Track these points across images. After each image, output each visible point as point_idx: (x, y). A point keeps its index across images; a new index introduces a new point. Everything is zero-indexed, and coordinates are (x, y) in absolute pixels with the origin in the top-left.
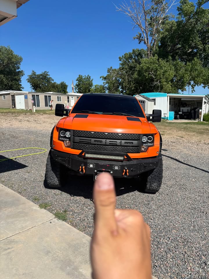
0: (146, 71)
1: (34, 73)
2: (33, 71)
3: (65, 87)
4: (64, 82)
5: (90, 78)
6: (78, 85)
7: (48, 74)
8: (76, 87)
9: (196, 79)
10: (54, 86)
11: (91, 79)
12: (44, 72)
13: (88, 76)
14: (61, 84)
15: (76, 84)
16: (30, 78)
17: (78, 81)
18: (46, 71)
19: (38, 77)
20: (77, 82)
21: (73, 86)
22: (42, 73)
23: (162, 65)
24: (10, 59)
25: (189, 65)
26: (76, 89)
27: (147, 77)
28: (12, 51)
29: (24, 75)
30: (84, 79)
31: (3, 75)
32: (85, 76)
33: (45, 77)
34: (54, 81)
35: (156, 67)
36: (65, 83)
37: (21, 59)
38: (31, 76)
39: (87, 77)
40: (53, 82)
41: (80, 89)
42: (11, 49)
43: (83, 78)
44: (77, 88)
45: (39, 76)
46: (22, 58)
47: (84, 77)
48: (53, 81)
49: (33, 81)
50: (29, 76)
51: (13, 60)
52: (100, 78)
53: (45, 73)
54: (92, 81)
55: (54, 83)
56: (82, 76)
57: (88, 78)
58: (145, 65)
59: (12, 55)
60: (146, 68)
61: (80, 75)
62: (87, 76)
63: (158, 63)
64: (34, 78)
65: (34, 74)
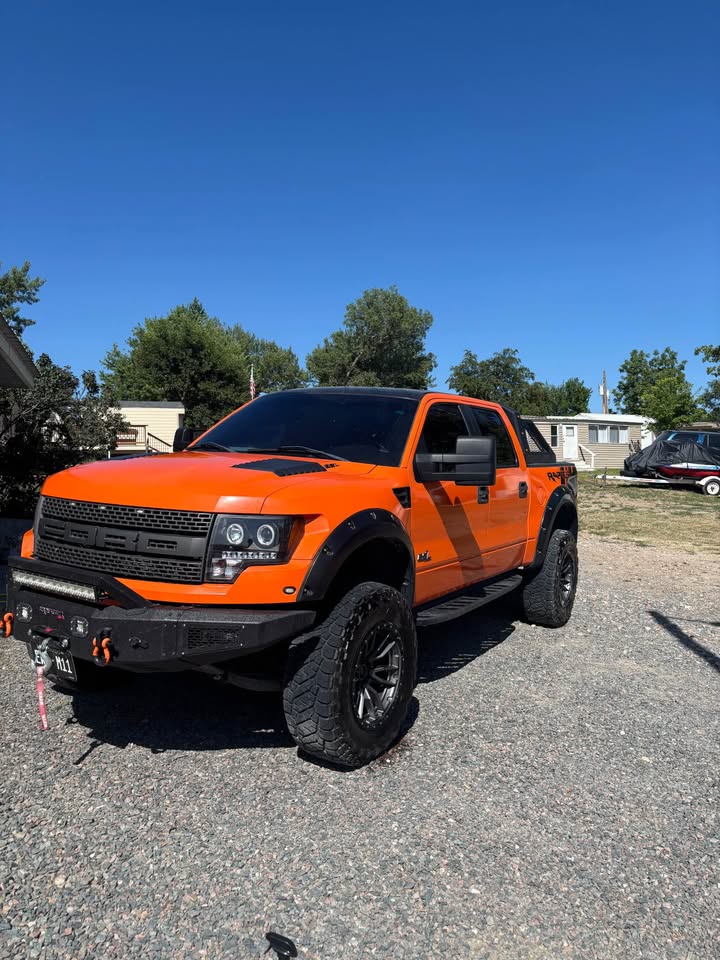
1: (470, 358)
2: (468, 353)
3: (582, 396)
4: (577, 380)
5: (673, 358)
6: (625, 388)
7: (517, 356)
8: (617, 395)
10: (535, 396)
11: (680, 362)
12: (501, 352)
13: (667, 350)
14: (568, 386)
15: (620, 383)
16: (456, 374)
17: (628, 372)
18: (508, 350)
19: (482, 371)
20: (625, 374)
21: (605, 392)
22: (493, 357)
24: (394, 324)
26: (619, 400)
28: (401, 299)
29: (436, 366)
30: (651, 363)
31: (374, 373)
32: (656, 353)
33: (507, 366)
34: (537, 379)
36: (580, 382)
37: (428, 319)
38: (462, 367)
39: (663, 356)
40: (531, 382)
41: (634, 399)
42: (401, 293)
43: (649, 360)
44: (624, 397)
45: (485, 366)
46: (431, 318)
47: (652, 357)
48: (533, 378)
49: (466, 383)
50: (456, 368)
51: (404, 326)
52: (697, 353)
53: (507, 356)
54: (683, 368)
55: (536, 384)
56: (642, 354)
57: (668, 357)
59: (401, 311)
61: (635, 352)
62: (661, 352)
64: (468, 374)
65: (470, 361)
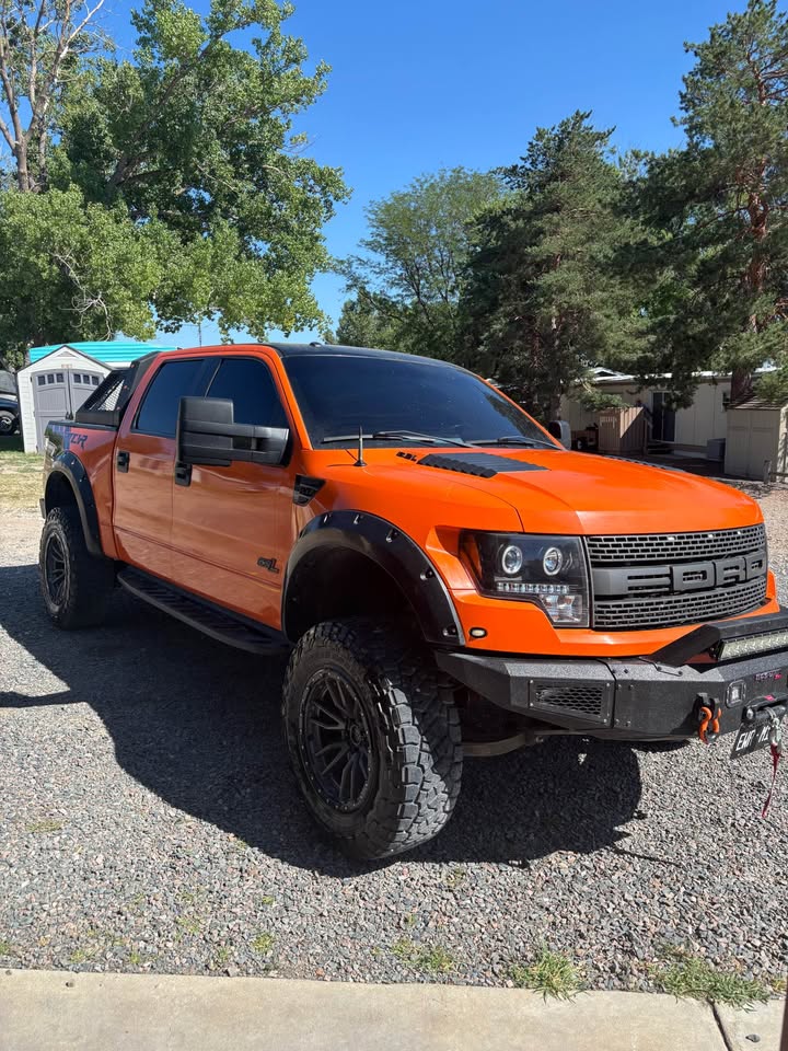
0: (37, 247)
9: (232, 298)
23: (105, 233)
25: (205, 247)
27: (45, 275)
35: (81, 236)
58: (31, 222)
60: (39, 236)
63: (83, 219)
